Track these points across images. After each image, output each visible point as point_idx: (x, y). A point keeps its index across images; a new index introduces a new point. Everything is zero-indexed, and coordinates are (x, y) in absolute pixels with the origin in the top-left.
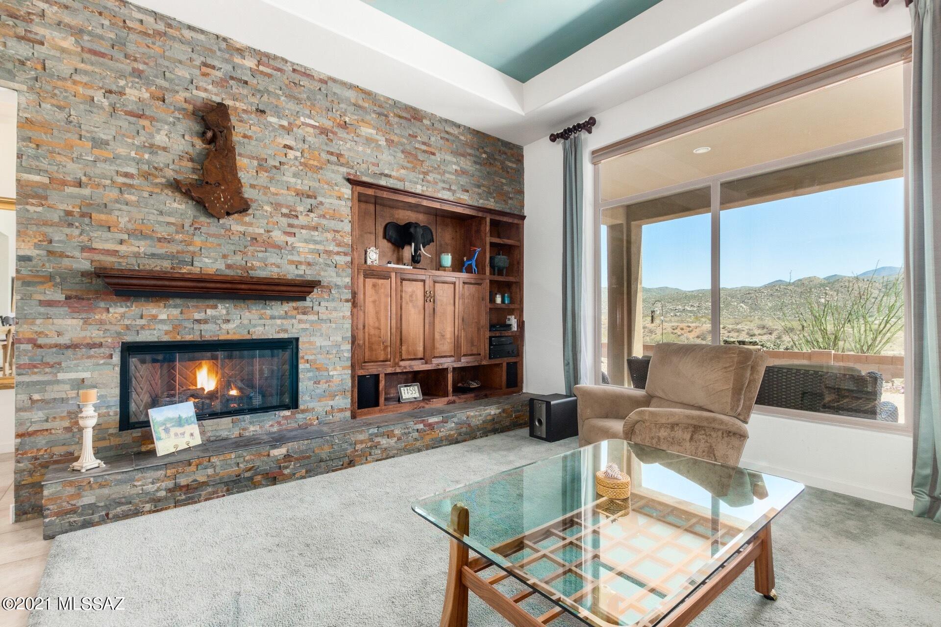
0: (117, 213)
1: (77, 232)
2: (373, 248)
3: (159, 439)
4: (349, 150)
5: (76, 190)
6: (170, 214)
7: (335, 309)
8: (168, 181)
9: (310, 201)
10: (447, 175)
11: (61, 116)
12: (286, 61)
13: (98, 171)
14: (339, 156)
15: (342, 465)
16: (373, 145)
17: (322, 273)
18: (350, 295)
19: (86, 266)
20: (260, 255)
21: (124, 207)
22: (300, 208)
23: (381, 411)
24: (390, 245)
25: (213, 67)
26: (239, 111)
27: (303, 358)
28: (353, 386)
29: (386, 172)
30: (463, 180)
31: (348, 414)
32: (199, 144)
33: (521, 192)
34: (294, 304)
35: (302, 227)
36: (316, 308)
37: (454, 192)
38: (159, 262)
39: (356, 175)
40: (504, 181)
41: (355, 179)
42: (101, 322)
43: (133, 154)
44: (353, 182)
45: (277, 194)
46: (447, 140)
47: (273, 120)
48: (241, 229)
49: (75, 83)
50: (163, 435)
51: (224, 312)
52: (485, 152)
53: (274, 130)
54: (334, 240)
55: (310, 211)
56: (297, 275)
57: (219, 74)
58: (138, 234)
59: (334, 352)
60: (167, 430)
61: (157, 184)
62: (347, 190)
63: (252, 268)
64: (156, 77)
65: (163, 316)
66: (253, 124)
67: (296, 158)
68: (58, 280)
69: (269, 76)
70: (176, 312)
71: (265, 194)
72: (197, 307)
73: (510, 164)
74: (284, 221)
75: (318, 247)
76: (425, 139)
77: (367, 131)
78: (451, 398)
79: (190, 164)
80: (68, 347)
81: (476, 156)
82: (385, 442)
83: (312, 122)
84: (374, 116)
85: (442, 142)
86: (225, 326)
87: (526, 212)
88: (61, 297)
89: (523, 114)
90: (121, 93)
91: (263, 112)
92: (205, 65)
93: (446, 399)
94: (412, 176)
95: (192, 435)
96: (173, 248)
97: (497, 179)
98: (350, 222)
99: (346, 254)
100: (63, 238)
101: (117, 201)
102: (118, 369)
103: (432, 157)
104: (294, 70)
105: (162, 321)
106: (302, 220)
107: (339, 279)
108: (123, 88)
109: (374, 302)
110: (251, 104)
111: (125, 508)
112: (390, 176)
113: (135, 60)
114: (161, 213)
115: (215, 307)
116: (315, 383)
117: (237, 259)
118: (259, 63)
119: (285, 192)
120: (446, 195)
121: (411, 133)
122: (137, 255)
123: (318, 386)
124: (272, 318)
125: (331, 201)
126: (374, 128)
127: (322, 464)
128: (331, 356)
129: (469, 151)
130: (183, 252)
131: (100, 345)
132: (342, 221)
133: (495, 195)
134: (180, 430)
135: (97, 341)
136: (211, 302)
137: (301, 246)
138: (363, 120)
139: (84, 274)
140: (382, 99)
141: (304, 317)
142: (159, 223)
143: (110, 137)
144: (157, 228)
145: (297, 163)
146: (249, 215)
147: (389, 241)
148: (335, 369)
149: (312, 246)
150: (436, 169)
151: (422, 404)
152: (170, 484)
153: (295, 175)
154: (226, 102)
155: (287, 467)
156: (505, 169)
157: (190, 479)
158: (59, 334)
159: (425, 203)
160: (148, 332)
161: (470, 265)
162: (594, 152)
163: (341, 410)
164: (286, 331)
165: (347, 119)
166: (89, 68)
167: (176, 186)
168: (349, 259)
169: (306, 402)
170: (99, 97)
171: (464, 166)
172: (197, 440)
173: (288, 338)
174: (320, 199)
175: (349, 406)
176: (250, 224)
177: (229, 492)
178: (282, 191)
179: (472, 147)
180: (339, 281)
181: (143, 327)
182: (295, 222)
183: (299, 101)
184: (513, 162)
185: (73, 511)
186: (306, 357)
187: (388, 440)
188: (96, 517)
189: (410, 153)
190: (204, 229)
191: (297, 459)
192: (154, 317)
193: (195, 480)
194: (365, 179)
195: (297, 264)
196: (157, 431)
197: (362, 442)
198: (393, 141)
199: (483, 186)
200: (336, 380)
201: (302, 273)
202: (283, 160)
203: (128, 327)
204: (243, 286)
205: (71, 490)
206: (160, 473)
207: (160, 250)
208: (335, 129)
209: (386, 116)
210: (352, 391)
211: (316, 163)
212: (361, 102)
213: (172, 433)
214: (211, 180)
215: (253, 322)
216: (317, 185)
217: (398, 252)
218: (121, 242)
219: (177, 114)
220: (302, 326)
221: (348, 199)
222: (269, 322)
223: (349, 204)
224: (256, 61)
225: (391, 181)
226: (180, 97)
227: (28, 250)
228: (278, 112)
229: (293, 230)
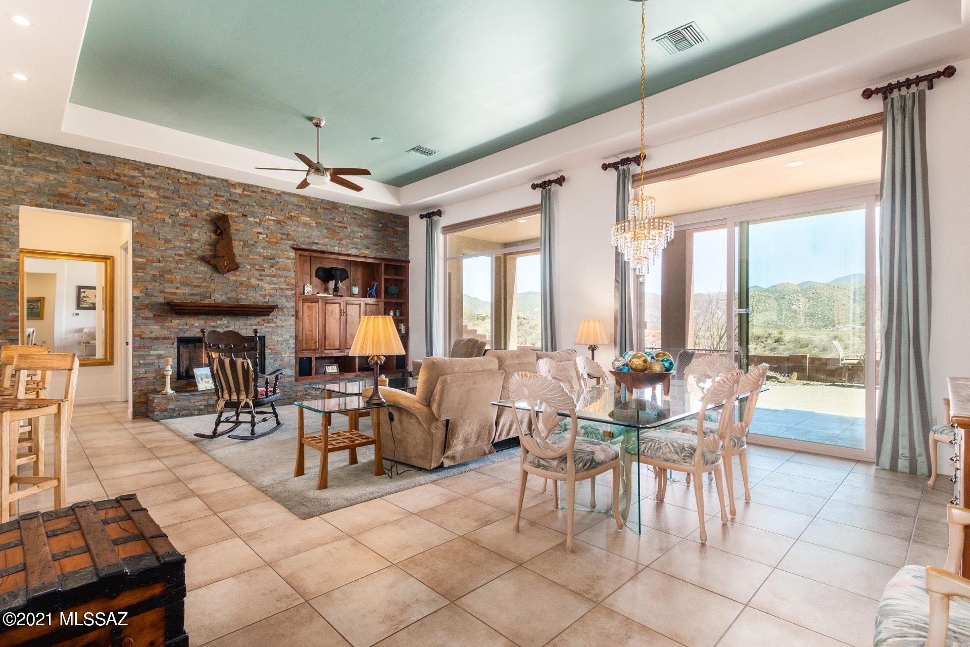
0: (175, 274)
1: (158, 284)
2: (308, 285)
3: (199, 383)
4: (294, 231)
5: (158, 264)
6: (200, 273)
7: (285, 320)
8: (199, 256)
9: (271, 261)
10: (355, 240)
11: (151, 229)
12: (258, 187)
13: (167, 254)
14: (288, 235)
16: (308, 227)
17: (278, 301)
18: (295, 313)
19: (161, 300)
20: (244, 292)
21: (179, 271)
22: (266, 266)
23: (312, 378)
24: (320, 281)
25: (220, 196)
26: (234, 217)
27: (267, 347)
28: (296, 363)
29: (316, 241)
30: (365, 242)
31: (293, 379)
32: (213, 236)
33: (407, 246)
34: (263, 318)
35: (267, 276)
36: (275, 320)
37: (359, 250)
38: (194, 297)
39: (297, 245)
40: (394, 240)
41: (297, 247)
42: (169, 327)
43: (182, 245)
44: (296, 249)
45: (253, 259)
46: (355, 218)
47: (251, 219)
48: (234, 278)
49: (157, 213)
50: (200, 381)
51: (226, 322)
52: (381, 223)
53: (252, 225)
54: (285, 282)
55: (272, 267)
56: (264, 302)
57: (223, 199)
58: (185, 284)
59: (285, 344)
60: (202, 379)
61: (193, 259)
62: (292, 254)
63: (240, 299)
64: (193, 205)
65: (197, 324)
66: (241, 223)
67: (264, 238)
68: (150, 307)
69: (249, 196)
70: (202, 322)
71: (247, 259)
73: (399, 229)
74: (257, 273)
75: (276, 286)
76: (340, 219)
77: (305, 219)
78: (357, 373)
79: (209, 247)
80: (155, 339)
81: (374, 226)
83: (272, 218)
84: (308, 210)
85: (351, 220)
87: (411, 258)
88: (152, 315)
89: (400, 205)
90: (177, 215)
91: (246, 216)
92: (216, 195)
93: (354, 374)
94: (332, 242)
96: (201, 290)
97: (389, 239)
98: (294, 271)
99: (292, 290)
100: (152, 287)
101: (175, 268)
102: (176, 350)
103: (345, 230)
104: (262, 191)
105: (196, 327)
106: (267, 272)
107: (288, 304)
108: (178, 213)
109: (309, 316)
110: (240, 212)
111: (187, 412)
112: (318, 244)
113: (183, 198)
114: (196, 273)
115: (221, 320)
116: (274, 360)
117: (233, 294)
118: (244, 190)
119: (258, 257)
120: (354, 252)
121: (331, 217)
122: (184, 294)
123: (276, 362)
124: (251, 325)
125: (283, 260)
126: (309, 217)
128: (284, 347)
129: (370, 223)
130: (206, 292)
131: (168, 338)
132: (290, 271)
133: (388, 249)
134: (207, 380)
135: (167, 336)
136: (220, 317)
137: (266, 286)
138: (302, 213)
139: (162, 304)
140: (313, 200)
141: (268, 325)
142: (195, 278)
143: (172, 237)
144: (194, 281)
145: (264, 241)
147: (319, 278)
148: (285, 353)
149: (272, 286)
150: (348, 237)
151: (339, 376)
153: (263, 248)
154: (226, 214)
156: (396, 232)
158: (151, 332)
159: (341, 257)
160: (189, 332)
161: (371, 293)
162: (443, 228)
163: (289, 377)
164: (257, 332)
165: (292, 214)
166: (162, 205)
168: (294, 292)
170: (167, 219)
171: (367, 233)
173: (260, 336)
174: (277, 260)
175: (294, 374)
176: (239, 276)
178: (256, 257)
179: (372, 221)
180: (288, 305)
181: (187, 330)
182: (263, 273)
183: (265, 207)
184: (401, 227)
185: (166, 411)
186: (269, 347)
189: (331, 229)
190: (216, 280)
192: (192, 325)
194: (303, 246)
195: (264, 296)
196: (198, 379)
197: (300, 391)
198: (320, 223)
199: (380, 244)
200: (286, 360)
201: (267, 300)
202: (257, 240)
203: (181, 330)
205: (165, 401)
206: (202, 398)
207: (196, 291)
208: (285, 220)
209: (316, 209)
210: (296, 366)
211: (275, 240)
212: (300, 204)
213: (204, 381)
214: (220, 255)
215: (241, 327)
216: (274, 252)
217: (325, 285)
218: (177, 288)
219: (203, 223)
220: (267, 329)
221: (293, 259)
222: (249, 327)
223: (294, 261)
224: (242, 190)
225: (319, 246)
226: (204, 213)
227: (138, 294)
228: (254, 215)
229: (262, 278)
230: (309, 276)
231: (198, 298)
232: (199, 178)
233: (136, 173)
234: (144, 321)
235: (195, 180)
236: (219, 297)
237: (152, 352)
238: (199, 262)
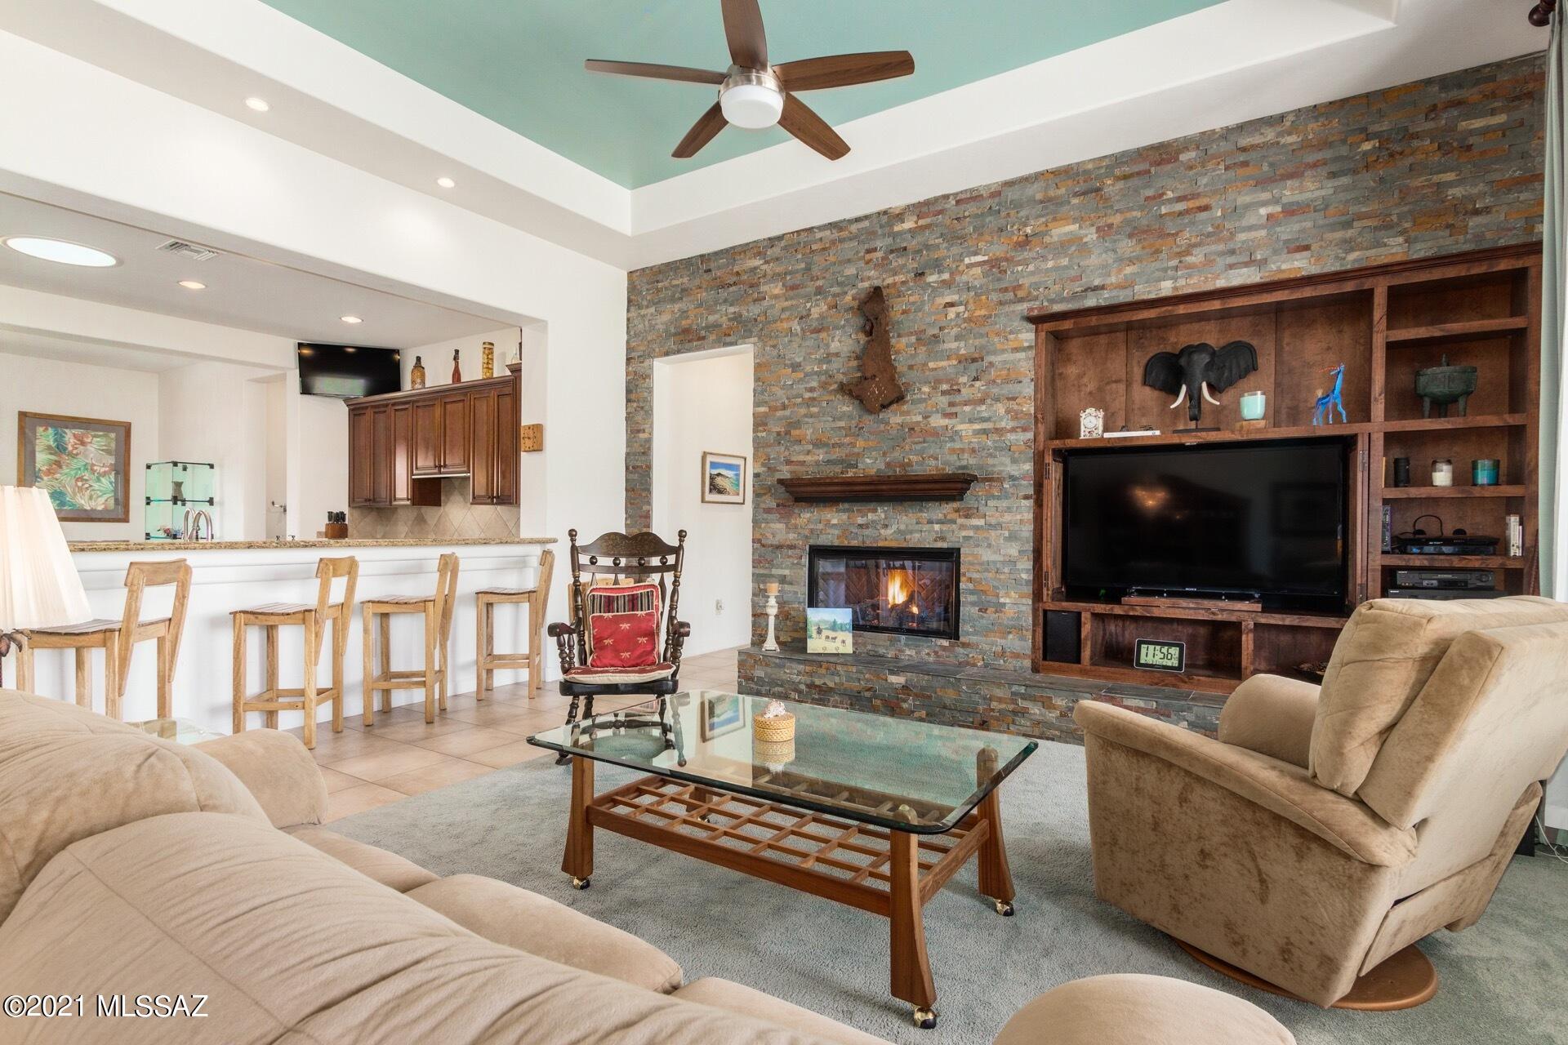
0: (805, 426)
1: (783, 449)
2: (1093, 411)
3: (811, 637)
4: (1032, 273)
5: (783, 413)
6: (840, 419)
7: (1009, 509)
9: (974, 366)
12: (946, 197)
13: (795, 392)
14: (1016, 288)
15: (973, 723)
16: (1074, 248)
17: (991, 461)
18: (1032, 489)
20: (918, 447)
21: (810, 420)
22: (963, 379)
23: (1068, 673)
25: (876, 250)
26: (898, 285)
27: (964, 575)
28: (1034, 625)
29: (1096, 283)
30: (1289, 230)
31: (1027, 663)
32: (863, 338)
34: (951, 505)
35: (966, 403)
36: (981, 509)
37: (1263, 263)
38: (833, 467)
39: (1042, 308)
40: (1450, 176)
41: (1043, 313)
42: (796, 526)
43: (816, 368)
44: (1036, 320)
45: (936, 369)
46: (1245, 164)
47: (933, 278)
48: (898, 419)
49: (782, 321)
50: (814, 634)
51: (883, 516)
53: (934, 291)
54: (1008, 412)
55: (976, 379)
56: (958, 467)
57: (879, 254)
58: (818, 444)
59: (1006, 570)
61: (831, 391)
62: (1027, 336)
63: (910, 464)
64: (832, 286)
65: (835, 521)
66: (912, 294)
67: (958, 315)
68: (773, 490)
69: (930, 226)
70: (844, 516)
71: (923, 373)
72: (858, 511)
73: (1479, 124)
74: (943, 401)
75: (985, 425)
76: (1183, 188)
77: (1062, 231)
79: (854, 363)
80: (778, 547)
81: (1337, 159)
82: (1038, 712)
83: (979, 258)
84: (1075, 201)
85: (1229, 174)
86: (882, 531)
88: (775, 505)
90: (809, 314)
91: (922, 274)
92: (868, 251)
94: (1153, 269)
95: (843, 642)
96: (842, 452)
97: (1417, 182)
98: (1032, 380)
99: (1025, 430)
100: (776, 455)
101: (805, 416)
102: (807, 569)
103: (1204, 215)
104: (958, 202)
105: (835, 526)
106: (966, 393)
107: (1015, 467)
108: (810, 309)
110: (911, 271)
112: (1103, 287)
113: (818, 279)
114: (835, 419)
115: (875, 511)
116: (980, 610)
117: (897, 455)
118: (919, 217)
119: (946, 363)
121: (1151, 192)
122: (817, 463)
123: (985, 615)
124: (930, 522)
125: (1005, 356)
126: (1075, 220)
127: (947, 712)
128: (1002, 577)
129: (1313, 157)
130: (850, 455)
131: (794, 547)
132: (1020, 382)
133: (1407, 225)
134: (832, 634)
135: (794, 543)
136: (872, 505)
137: (965, 429)
138: (1055, 219)
139: (787, 484)
140: (1090, 166)
141: (966, 521)
142: (833, 429)
143: (802, 359)
144: (832, 434)
145: (960, 321)
146: (908, 402)
147: (1153, 386)
148: (1007, 595)
149: (977, 426)
150: (1213, 235)
152: (808, 680)
153: (957, 338)
155: (905, 701)
156: (1453, 144)
157: (822, 682)
158: (773, 536)
163: (1016, 656)
164: (943, 539)
165: (1030, 230)
166: (789, 303)
167: (842, 388)
168: (1030, 435)
169: (968, 634)
170: (795, 326)
171: (1299, 197)
172: (848, 649)
173: (948, 548)
174: (990, 359)
175: (1029, 652)
176: (908, 413)
177: (852, 706)
178: (942, 364)
179: (1322, 145)
180: (1014, 470)
181: (821, 531)
182: (958, 398)
183: (963, 239)
184: (1494, 113)
186: (969, 575)
187: (1043, 710)
188: (763, 690)
189: (1148, 231)
190: (866, 428)
191: (916, 695)
192: (828, 524)
193: (825, 684)
194: (1058, 308)
195: (958, 453)
196: (811, 629)
198: (1110, 226)
199: (1360, 217)
200: (1010, 611)
202: (943, 323)
203: (812, 531)
204: (884, 487)
207: (834, 455)
208: (1011, 253)
209: (1098, 190)
210: (1034, 631)
211: (983, 312)
212: (1051, 193)
213: (822, 635)
214: (868, 375)
215: (910, 527)
216: (983, 341)
218: (808, 452)
219: (847, 316)
220: (964, 533)
221: (1030, 348)
222: (926, 527)
223: (1032, 353)
224: (915, 218)
225: (1106, 294)
226: (848, 298)
227: (761, 470)
228: (938, 266)
229: (954, 410)
230: (1122, 387)
231: (838, 469)
232: (842, 229)
233: (757, 262)
234: (765, 516)
235: (836, 235)
236: (871, 464)
237: (774, 571)
238: (839, 396)
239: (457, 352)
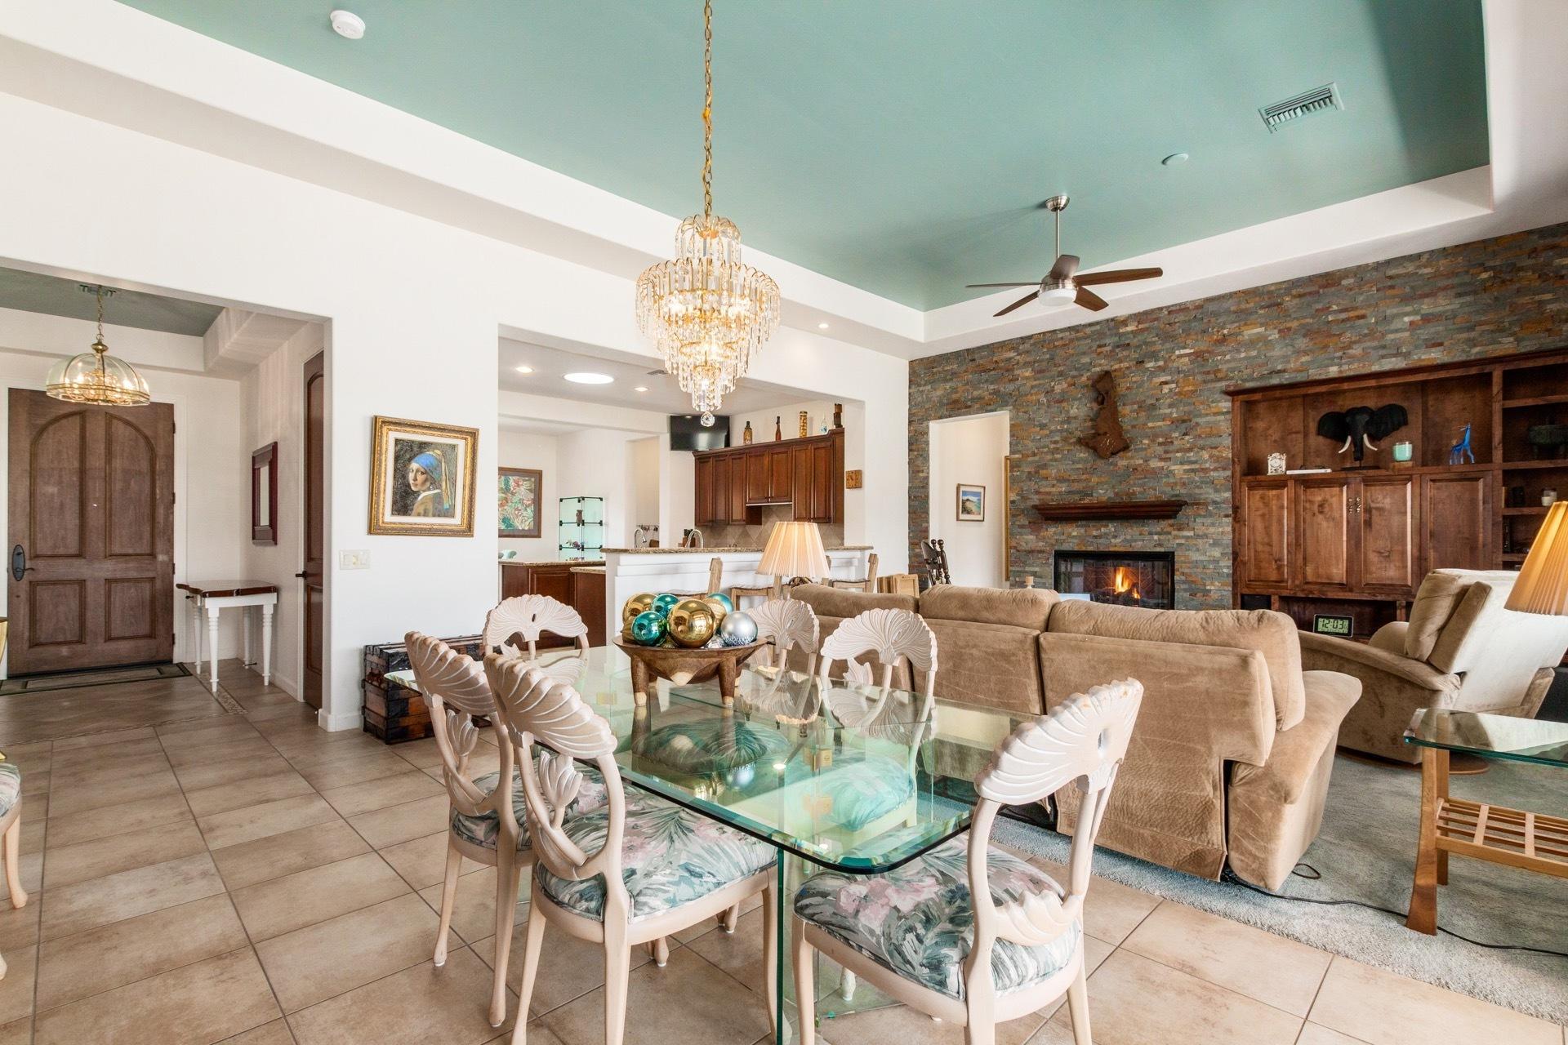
0: (1050, 468)
1: (1033, 484)
2: (1277, 455)
4: (1229, 361)
5: (1033, 458)
6: (1078, 463)
7: (1213, 525)
9: (1184, 425)
10: (1391, 336)
11: (1026, 416)
12: (1161, 309)
13: (1042, 444)
14: (1216, 372)
16: (1260, 344)
17: (1196, 491)
18: (1232, 510)
19: (1037, 503)
20: (1140, 482)
21: (1054, 463)
22: (1176, 435)
25: (1105, 345)
26: (1122, 370)
27: (1178, 571)
29: (1279, 367)
30: (1425, 333)
32: (1095, 406)
34: (1168, 522)
35: (1178, 451)
36: (1191, 525)
37: (1407, 355)
38: (1073, 496)
39: (1236, 385)
41: (1237, 389)
42: (1045, 538)
43: (1059, 427)
44: (1232, 394)
45: (1154, 427)
46: (1392, 287)
47: (1150, 365)
48: (1125, 463)
49: (1032, 395)
51: (1113, 530)
53: (1152, 373)
54: (1211, 457)
55: (1186, 434)
57: (1108, 348)
59: (1211, 566)
61: (1071, 443)
62: (1225, 404)
63: (1134, 493)
64: (1071, 370)
65: (1075, 534)
66: (1134, 376)
67: (1171, 390)
68: (1026, 513)
69: (1148, 329)
70: (1082, 530)
71: (1144, 430)
72: (1094, 526)
74: (1160, 450)
75: (1193, 466)
76: (1346, 303)
77: (1253, 332)
80: (1030, 552)
81: (1462, 284)
83: (1187, 351)
84: (1262, 312)
85: (1379, 295)
86: (1113, 540)
88: (1027, 523)
90: (1053, 390)
91: (1142, 362)
92: (1099, 346)
94: (1322, 358)
96: (1080, 486)
97: (1523, 300)
98: (1230, 435)
99: (1224, 469)
100: (1028, 488)
101: (1051, 460)
102: (1053, 567)
103: (1362, 321)
104: (1170, 313)
106: (1178, 444)
107: (1217, 495)
108: (1054, 387)
109: (1263, 515)
110: (1133, 360)
112: (1284, 371)
113: (1060, 366)
114: (1073, 463)
115: (1107, 526)
116: (1190, 593)
117: (1123, 487)
118: (1139, 323)
119: (1161, 423)
121: (1319, 306)
122: (1060, 493)
123: (1195, 598)
124: (1151, 533)
125: (1208, 418)
126: (1262, 325)
128: (1208, 571)
129: (1443, 282)
130: (1086, 488)
131: (1043, 552)
132: (1221, 436)
133: (1516, 329)
135: (1043, 549)
136: (1104, 523)
137: (1178, 469)
138: (1246, 324)
139: (1036, 508)
140: (1273, 288)
141: (1180, 533)
142: (1073, 469)
143: (1048, 421)
144: (1072, 473)
145: (1172, 394)
147: (1326, 436)
148: (1212, 584)
149: (1186, 467)
150: (1368, 335)
153: (1170, 406)
158: (1027, 544)
160: (1067, 544)
164: (1161, 545)
165: (1226, 331)
166: (1037, 382)
167: (1080, 441)
168: (1229, 473)
170: (1042, 398)
171: (1433, 310)
173: (1165, 552)
174: (1196, 420)
176: (1132, 458)
178: (1158, 424)
179: (1451, 275)
180: (1216, 497)
181: (1064, 540)
182: (1171, 448)
183: (1173, 338)
186: (1182, 570)
189: (1318, 332)
190: (1099, 468)
192: (1069, 536)
194: (1249, 385)
195: (1172, 486)
198: (1289, 329)
199: (1481, 323)
200: (1214, 595)
201: (1177, 492)
202: (1159, 396)
203: (1057, 540)
204: (1116, 510)
207: (1074, 487)
208: (1212, 348)
209: (1279, 304)
211: (1190, 388)
212: (1243, 306)
214: (1101, 432)
215: (1135, 538)
216: (1191, 408)
218: (1053, 486)
219: (1082, 391)
220: (1177, 541)
221: (1228, 413)
222: (1147, 538)
223: (1229, 417)
224: (1136, 324)
225: (1287, 376)
226: (1084, 379)
227: (1013, 497)
228: (1154, 356)
229: (1168, 456)
231: (1077, 497)
232: (1078, 331)
233: (1012, 354)
234: (1019, 530)
235: (1074, 335)
236: (1103, 494)
237: (1027, 569)
238: (1078, 447)
239: (779, 418)
